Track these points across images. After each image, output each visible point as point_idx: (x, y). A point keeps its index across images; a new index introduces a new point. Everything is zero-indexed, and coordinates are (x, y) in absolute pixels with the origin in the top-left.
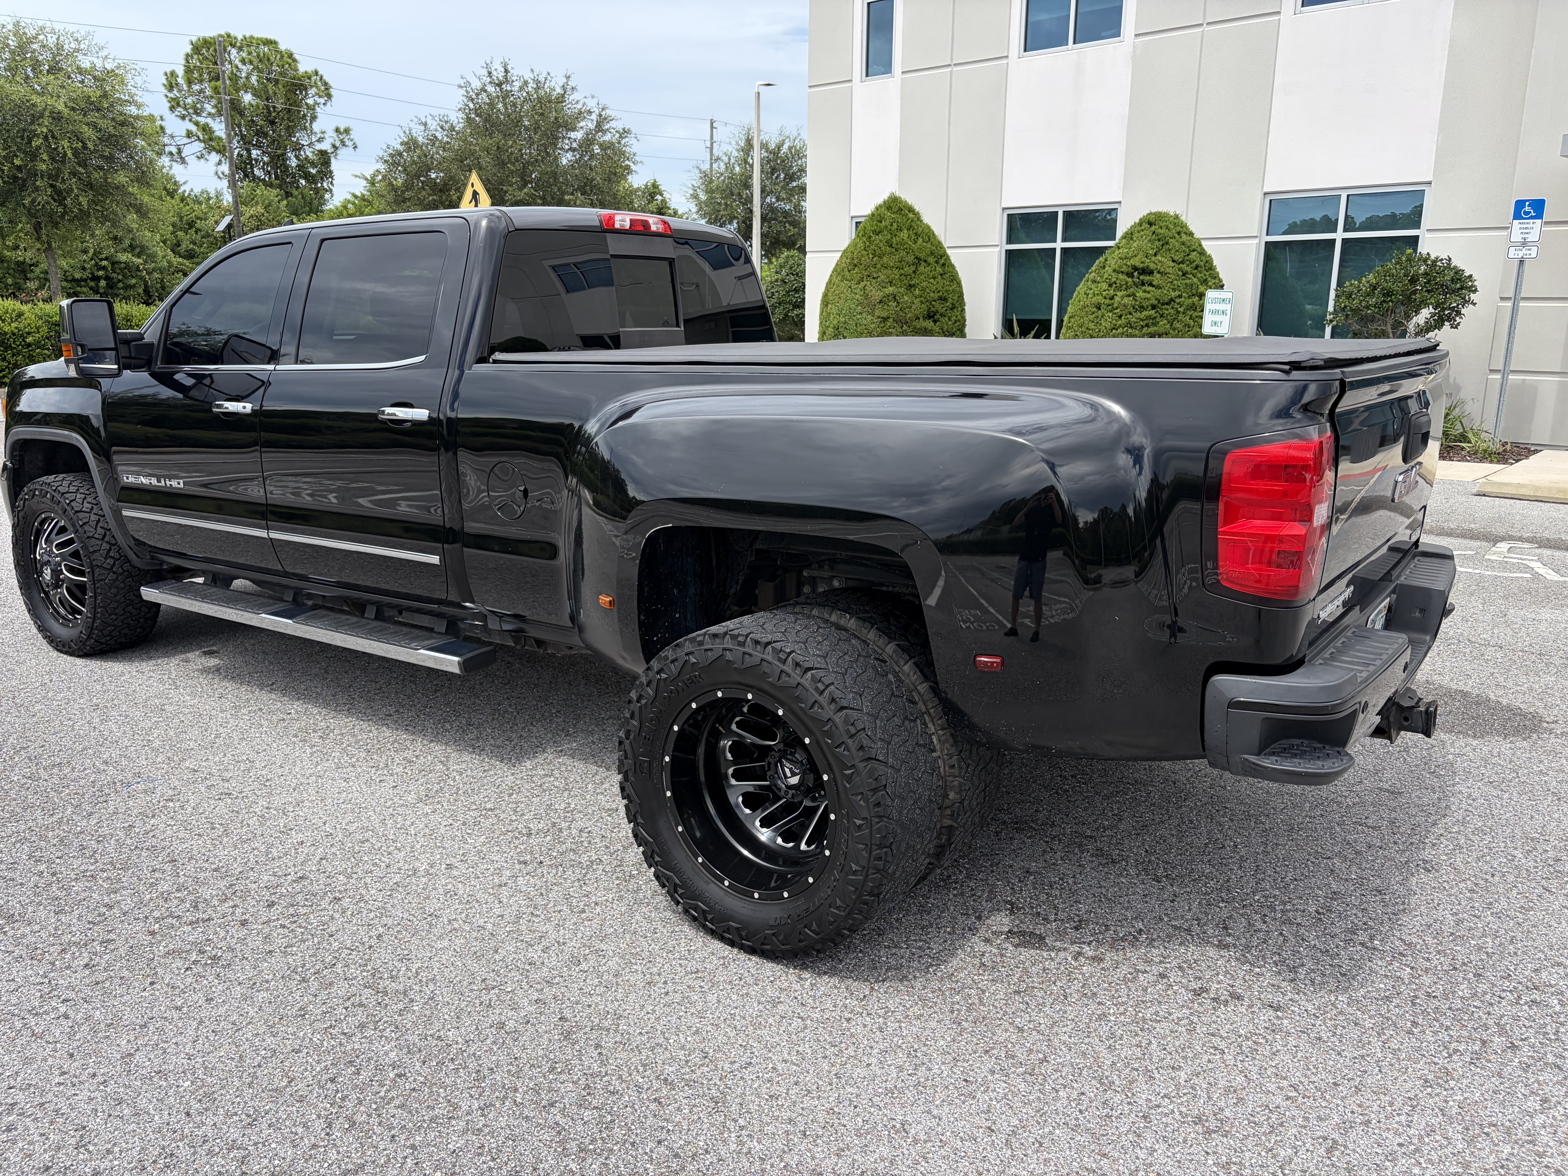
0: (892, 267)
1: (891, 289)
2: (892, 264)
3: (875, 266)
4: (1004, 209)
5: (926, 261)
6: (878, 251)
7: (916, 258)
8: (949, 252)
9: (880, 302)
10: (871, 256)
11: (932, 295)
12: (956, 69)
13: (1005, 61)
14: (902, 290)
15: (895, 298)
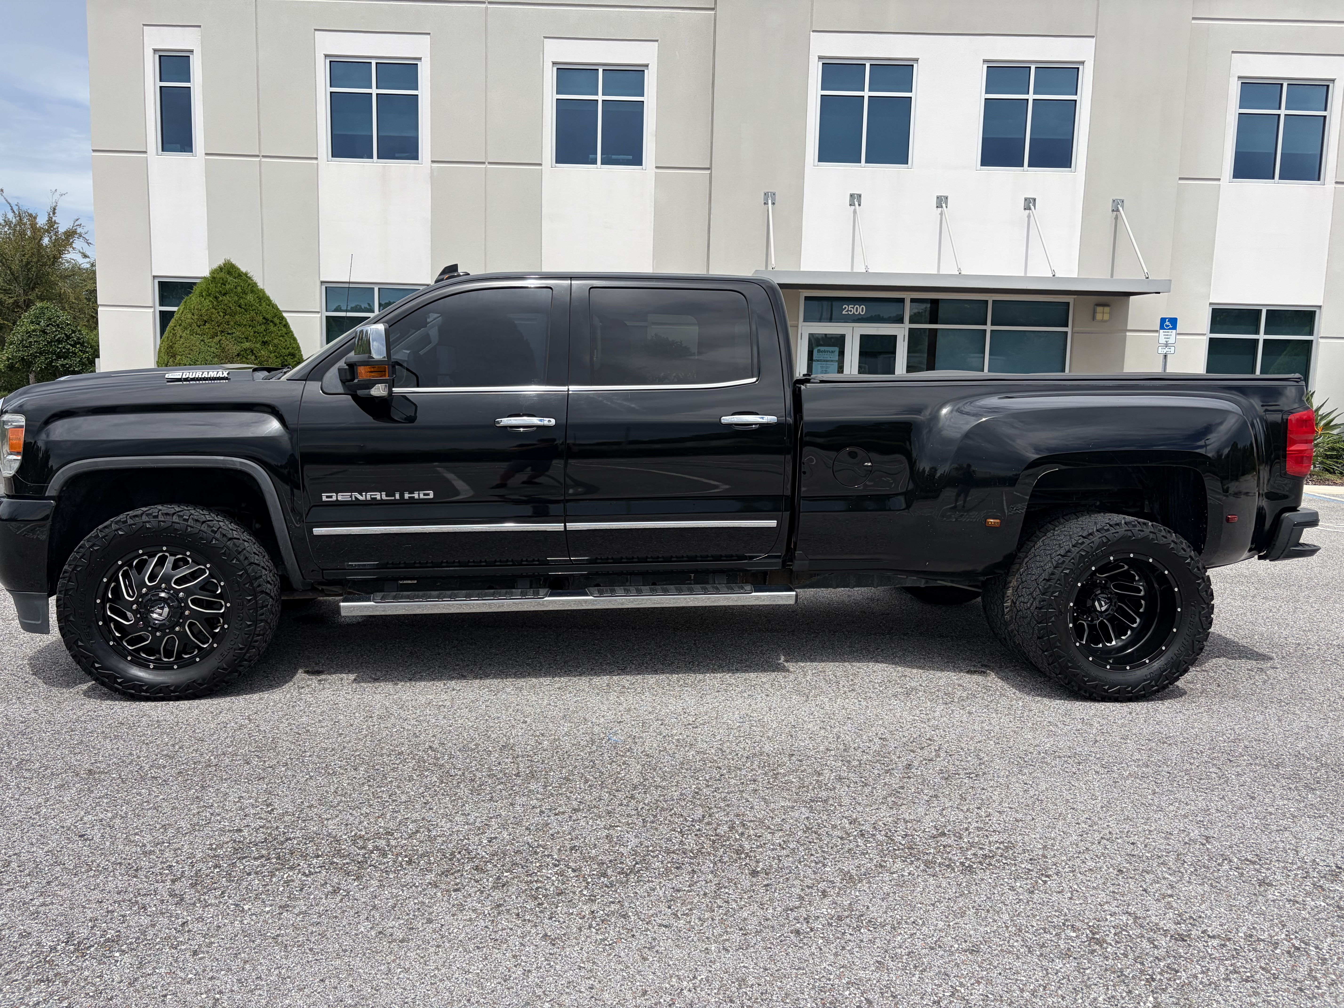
0: (245, 325)
1: (247, 345)
2: (244, 323)
3: (228, 323)
4: (322, 282)
5: (272, 321)
6: (229, 311)
7: (264, 318)
8: (285, 315)
9: (238, 355)
10: (222, 314)
11: (284, 351)
12: (264, 160)
13: (315, 162)
14: (258, 345)
15: (252, 351)
